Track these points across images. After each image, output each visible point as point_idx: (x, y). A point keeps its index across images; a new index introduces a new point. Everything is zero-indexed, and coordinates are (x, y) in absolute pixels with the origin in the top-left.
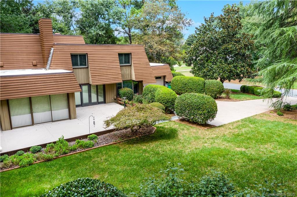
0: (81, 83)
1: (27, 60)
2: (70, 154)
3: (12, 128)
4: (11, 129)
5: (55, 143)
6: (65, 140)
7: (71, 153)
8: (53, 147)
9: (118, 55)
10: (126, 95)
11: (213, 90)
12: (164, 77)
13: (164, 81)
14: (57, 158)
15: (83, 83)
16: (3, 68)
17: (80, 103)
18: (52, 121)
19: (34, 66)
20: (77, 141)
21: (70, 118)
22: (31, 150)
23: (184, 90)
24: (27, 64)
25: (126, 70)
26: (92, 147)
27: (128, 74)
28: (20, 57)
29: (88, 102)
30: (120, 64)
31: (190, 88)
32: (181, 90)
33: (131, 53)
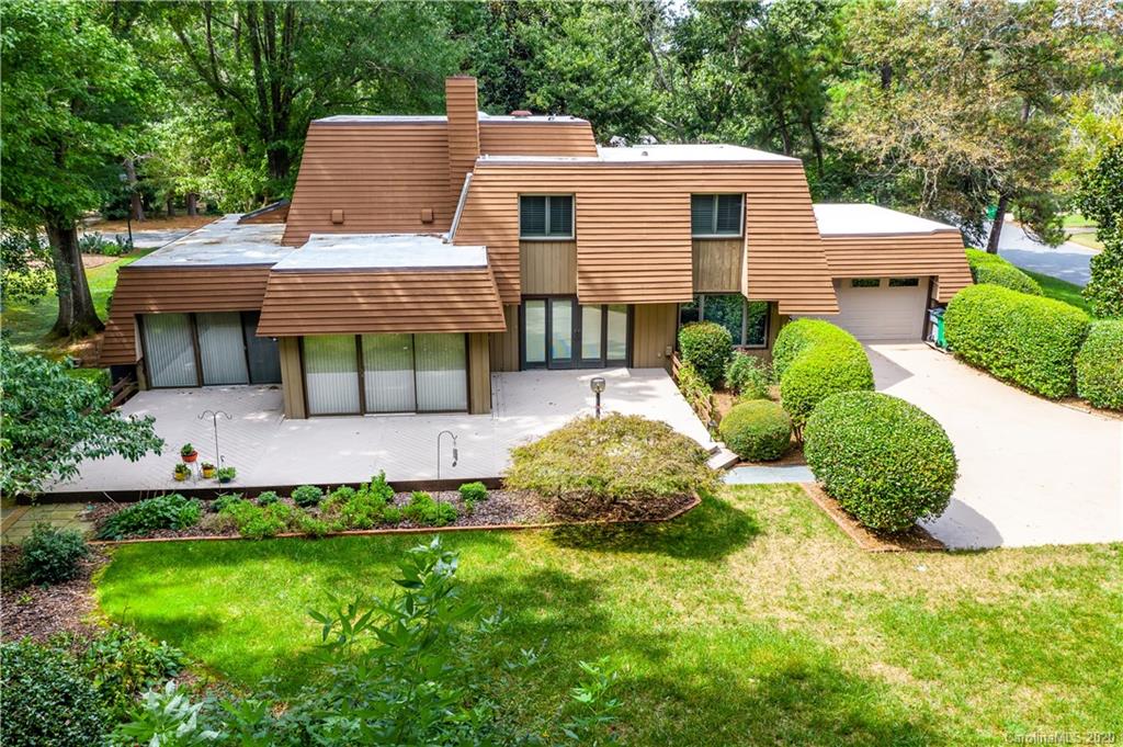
0: (549, 292)
1: (408, 205)
2: (377, 531)
3: (307, 415)
4: (307, 417)
5: (356, 487)
6: (389, 484)
7: (380, 530)
8: (343, 500)
9: (689, 201)
10: (698, 349)
11: (1112, 371)
12: (932, 281)
13: (930, 299)
14: (335, 535)
15: (555, 292)
16: (343, 228)
17: (542, 358)
18: (418, 411)
19: (425, 223)
20: (414, 494)
21: (470, 410)
22: (294, 494)
23: (989, 350)
24: (406, 217)
25: (722, 257)
26: (445, 525)
27: (730, 269)
28: (390, 194)
29: (570, 356)
30: (692, 233)
31: (1012, 349)
32: (978, 350)
33: (746, 193)
